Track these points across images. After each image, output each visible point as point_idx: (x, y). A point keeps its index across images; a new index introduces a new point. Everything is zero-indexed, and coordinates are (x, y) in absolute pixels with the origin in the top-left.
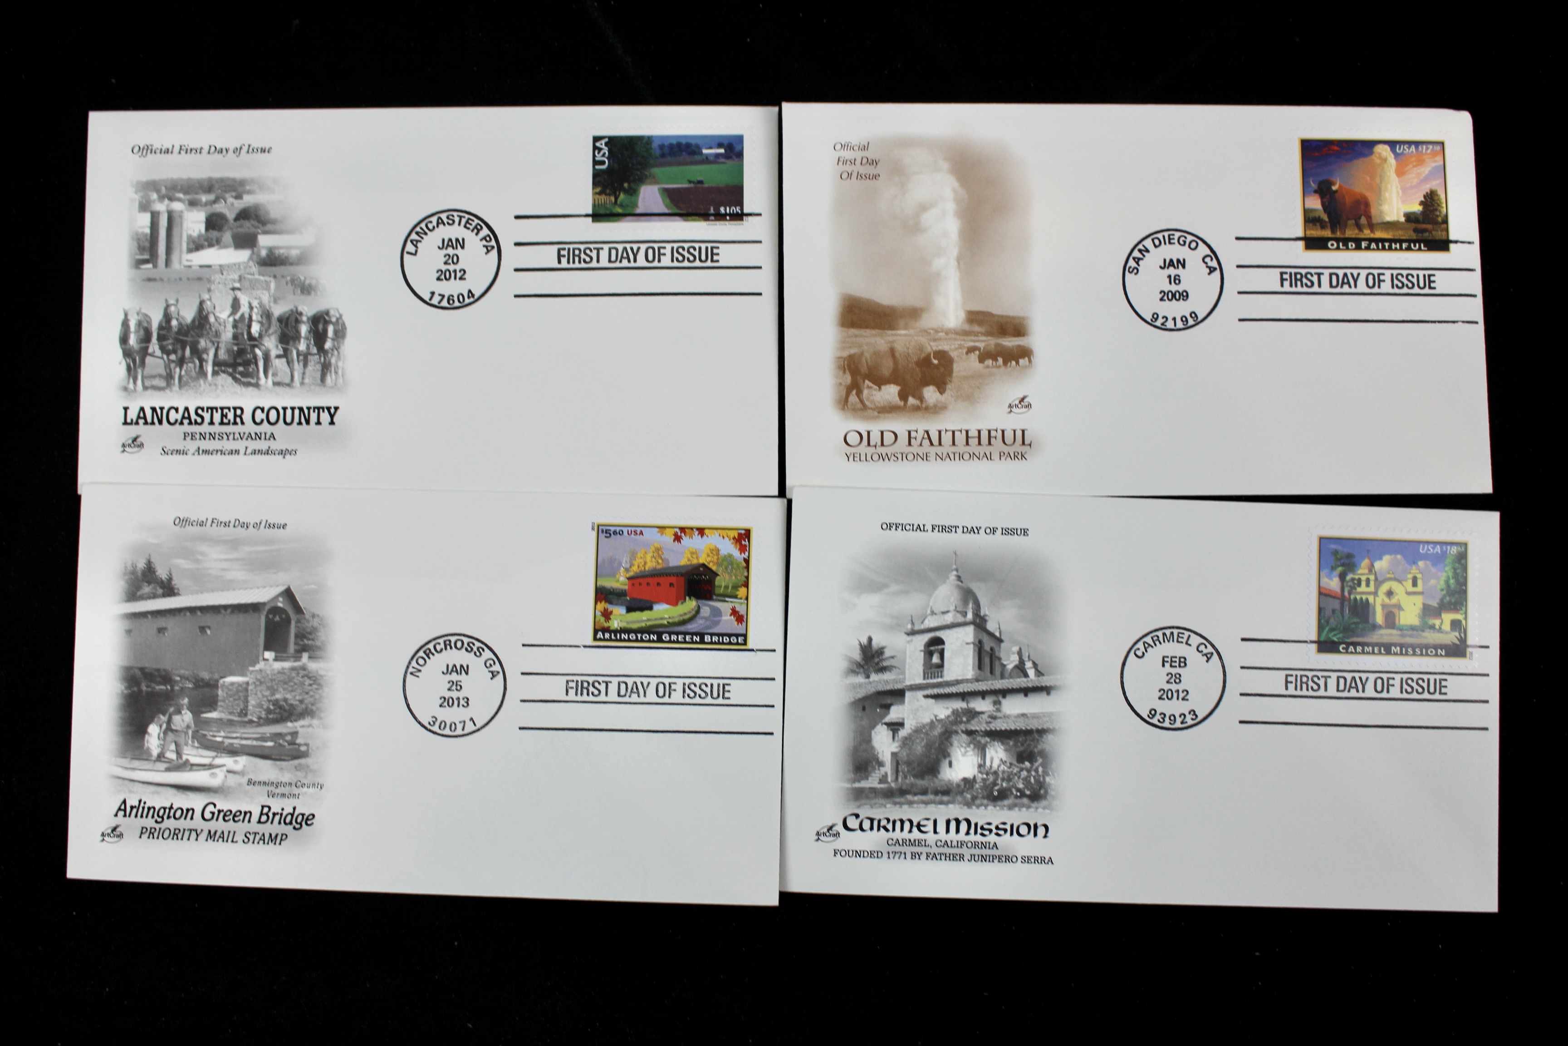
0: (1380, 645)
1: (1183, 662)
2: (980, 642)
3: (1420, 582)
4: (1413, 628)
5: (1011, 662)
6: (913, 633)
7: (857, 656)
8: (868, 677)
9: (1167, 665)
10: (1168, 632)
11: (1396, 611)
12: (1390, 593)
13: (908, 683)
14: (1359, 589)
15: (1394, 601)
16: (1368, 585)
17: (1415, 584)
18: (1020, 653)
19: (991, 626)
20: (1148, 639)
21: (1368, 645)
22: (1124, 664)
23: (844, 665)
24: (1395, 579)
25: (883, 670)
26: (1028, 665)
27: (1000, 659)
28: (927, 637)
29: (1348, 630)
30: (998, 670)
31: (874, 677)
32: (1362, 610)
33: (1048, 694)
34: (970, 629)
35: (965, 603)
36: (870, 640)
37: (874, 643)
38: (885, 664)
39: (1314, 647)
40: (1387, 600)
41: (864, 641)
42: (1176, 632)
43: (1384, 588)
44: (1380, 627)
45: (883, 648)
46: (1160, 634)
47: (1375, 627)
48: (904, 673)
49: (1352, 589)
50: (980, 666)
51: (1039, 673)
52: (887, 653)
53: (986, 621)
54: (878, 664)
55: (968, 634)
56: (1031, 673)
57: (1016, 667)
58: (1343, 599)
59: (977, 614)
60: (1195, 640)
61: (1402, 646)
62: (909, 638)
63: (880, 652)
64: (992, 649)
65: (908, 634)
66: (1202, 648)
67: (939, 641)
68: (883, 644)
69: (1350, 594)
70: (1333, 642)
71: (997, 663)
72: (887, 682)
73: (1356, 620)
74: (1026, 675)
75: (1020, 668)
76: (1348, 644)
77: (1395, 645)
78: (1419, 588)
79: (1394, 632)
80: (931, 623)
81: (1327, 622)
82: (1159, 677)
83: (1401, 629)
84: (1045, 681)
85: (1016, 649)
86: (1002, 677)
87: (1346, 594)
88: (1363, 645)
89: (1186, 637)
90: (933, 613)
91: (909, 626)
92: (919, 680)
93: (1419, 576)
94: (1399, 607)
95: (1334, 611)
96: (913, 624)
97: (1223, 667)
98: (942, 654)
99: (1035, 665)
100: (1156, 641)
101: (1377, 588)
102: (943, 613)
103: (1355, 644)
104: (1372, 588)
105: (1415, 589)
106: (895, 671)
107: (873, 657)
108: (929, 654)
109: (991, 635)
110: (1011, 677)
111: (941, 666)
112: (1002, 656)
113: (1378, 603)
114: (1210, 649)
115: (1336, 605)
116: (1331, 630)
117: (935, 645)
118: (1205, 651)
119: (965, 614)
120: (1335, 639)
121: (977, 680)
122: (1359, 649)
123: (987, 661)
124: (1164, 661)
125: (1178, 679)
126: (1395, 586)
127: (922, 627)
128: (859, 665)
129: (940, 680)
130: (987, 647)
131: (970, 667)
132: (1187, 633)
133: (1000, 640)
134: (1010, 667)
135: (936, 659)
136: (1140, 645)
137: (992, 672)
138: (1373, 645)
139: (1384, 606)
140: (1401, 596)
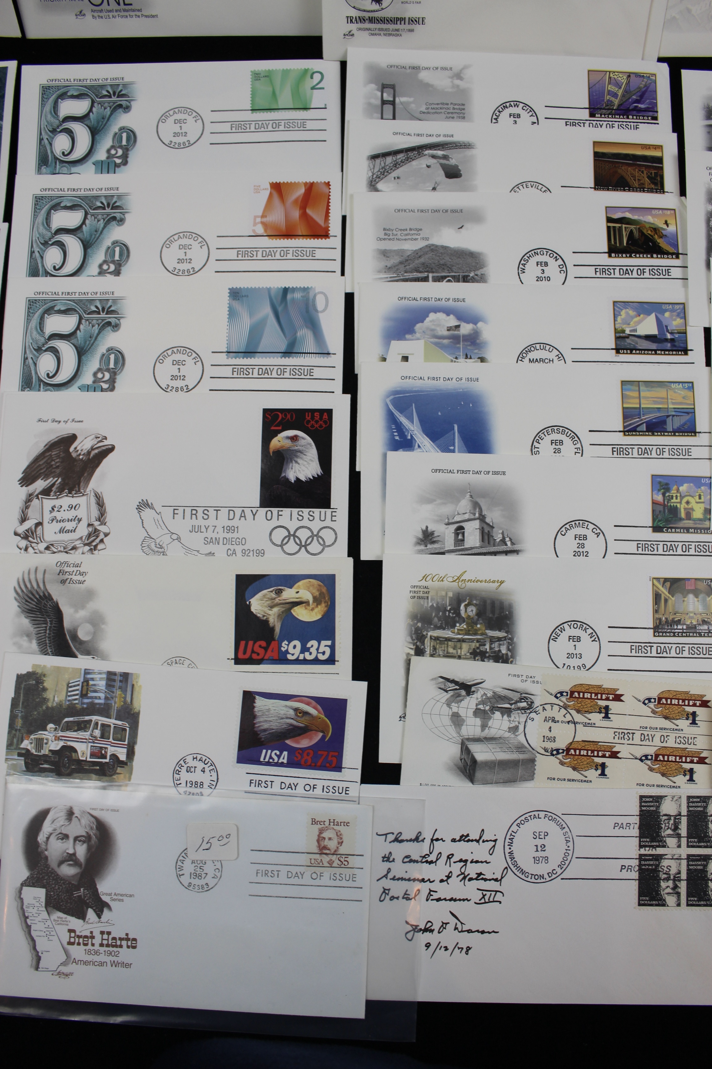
0: (684, 528)
1: (585, 537)
2: (483, 528)
3: (702, 497)
4: (700, 520)
5: (498, 538)
6: (448, 524)
7: (420, 535)
8: (426, 546)
9: (577, 539)
10: (577, 522)
11: (691, 511)
12: (688, 503)
13: (447, 549)
14: (672, 501)
15: (690, 506)
16: (677, 498)
17: (700, 498)
18: (503, 533)
19: (488, 520)
20: (567, 526)
21: (678, 528)
22: (555, 539)
23: (414, 540)
24: (690, 496)
25: (434, 542)
26: (507, 539)
27: (493, 537)
28: (456, 526)
29: (667, 521)
30: (492, 542)
31: (429, 546)
32: (674, 511)
33: (518, 554)
34: (477, 522)
35: (475, 509)
36: (427, 527)
37: (429, 529)
38: (435, 539)
39: (651, 529)
40: (686, 506)
41: (424, 528)
42: (581, 522)
43: (685, 500)
44: (683, 519)
45: (434, 531)
46: (573, 523)
47: (681, 519)
48: (444, 544)
49: (669, 500)
50: (483, 540)
51: (513, 544)
52: (436, 534)
53: (485, 518)
54: (431, 539)
55: (477, 524)
56: (509, 543)
57: (501, 540)
58: (664, 505)
59: (480, 514)
60: (591, 526)
61: (695, 528)
62: (447, 526)
63: (432, 533)
64: (488, 531)
65: (446, 524)
66: (594, 530)
67: (461, 528)
68: (433, 529)
69: (668, 503)
70: (660, 527)
71: (491, 538)
72: (436, 548)
73: (671, 516)
74: (506, 545)
75: (503, 541)
76: (668, 528)
77: (692, 528)
78: (702, 500)
79: (690, 522)
80: (457, 519)
81: (657, 517)
82: (574, 545)
83: (694, 520)
84: (516, 547)
85: (501, 531)
86: (494, 546)
87: (666, 503)
88: (675, 528)
89: (586, 525)
90: (459, 514)
91: (447, 521)
92: (452, 547)
93: (702, 494)
94: (692, 509)
95: (660, 511)
96: (448, 519)
97: (606, 540)
98: (463, 534)
99: (511, 540)
100: (571, 527)
101: (681, 500)
102: (464, 514)
103: (671, 528)
104: (679, 500)
105: (700, 501)
106: (440, 543)
107: (428, 536)
108: (457, 534)
109: (488, 524)
110: (498, 545)
111: (463, 540)
112: (494, 535)
113: (682, 507)
114: (599, 531)
115: (661, 508)
116: (659, 521)
117: (460, 530)
118: (596, 532)
119: (474, 514)
120: (661, 525)
121: (482, 547)
122: (673, 530)
123: (486, 537)
124: (575, 537)
125: (583, 546)
126: (690, 499)
127: (453, 521)
128: (422, 540)
129: (462, 547)
130: (486, 531)
131: (478, 541)
132: (587, 523)
133: (492, 527)
134: (498, 540)
135: (460, 537)
136: (563, 529)
137: (489, 543)
138: (680, 528)
139: (685, 509)
140: (693, 504)
